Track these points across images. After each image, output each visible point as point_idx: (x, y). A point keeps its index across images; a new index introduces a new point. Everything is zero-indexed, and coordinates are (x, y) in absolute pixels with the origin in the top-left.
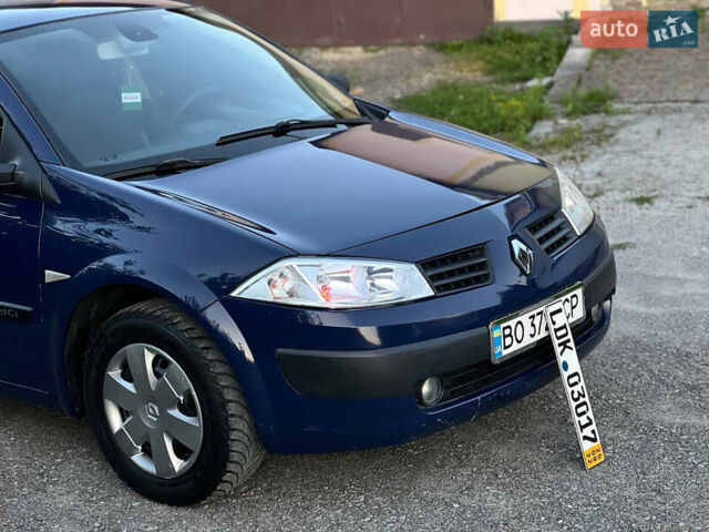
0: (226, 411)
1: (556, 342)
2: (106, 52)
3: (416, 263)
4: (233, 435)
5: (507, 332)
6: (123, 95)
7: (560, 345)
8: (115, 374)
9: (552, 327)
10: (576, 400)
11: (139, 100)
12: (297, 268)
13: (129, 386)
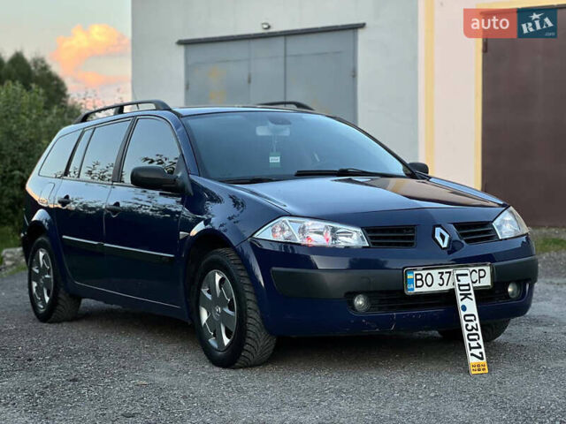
0: (246, 305)
1: (458, 292)
2: (261, 131)
3: (362, 228)
4: (249, 321)
5: (419, 277)
6: (270, 158)
7: (461, 294)
8: (204, 291)
9: (457, 283)
10: (469, 330)
11: (279, 161)
12: (288, 223)
13: (209, 296)
